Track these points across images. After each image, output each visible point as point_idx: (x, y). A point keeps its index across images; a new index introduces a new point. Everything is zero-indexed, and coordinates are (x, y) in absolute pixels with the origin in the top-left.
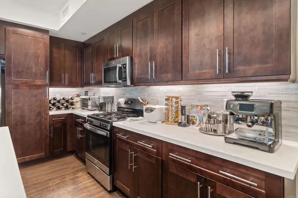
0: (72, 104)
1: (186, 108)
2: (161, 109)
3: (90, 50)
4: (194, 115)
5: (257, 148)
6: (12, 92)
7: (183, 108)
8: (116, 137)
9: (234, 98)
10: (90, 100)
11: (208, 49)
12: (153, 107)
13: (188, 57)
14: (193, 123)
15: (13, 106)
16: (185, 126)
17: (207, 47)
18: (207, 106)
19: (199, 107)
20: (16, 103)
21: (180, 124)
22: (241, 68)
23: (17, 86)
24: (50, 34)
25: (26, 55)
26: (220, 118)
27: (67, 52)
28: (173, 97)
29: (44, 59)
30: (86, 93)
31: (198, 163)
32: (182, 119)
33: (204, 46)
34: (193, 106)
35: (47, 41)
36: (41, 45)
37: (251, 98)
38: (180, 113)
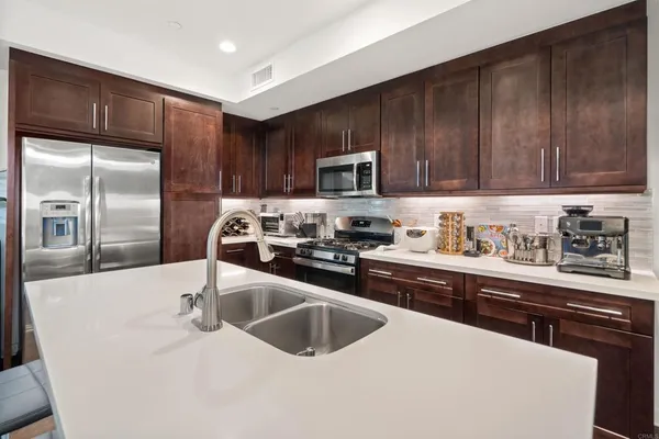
0: (245, 226)
1: (475, 230)
2: (433, 233)
3: (281, 135)
4: (487, 239)
5: (609, 276)
6: (172, 206)
7: (470, 230)
8: (367, 275)
9: (565, 214)
10: (282, 219)
11: (525, 147)
12: (422, 228)
13: (490, 157)
14: (486, 252)
15: (172, 229)
16: (476, 255)
17: (523, 144)
18: (515, 226)
19: (495, 229)
20: (177, 224)
21: (467, 253)
22: (580, 175)
23: (178, 196)
24: (224, 110)
25: (191, 143)
26: (536, 243)
27: (240, 138)
28: (453, 214)
29: (214, 150)
30: (264, 208)
31: (531, 299)
32: (469, 245)
33: (518, 142)
34: (484, 228)
35: (220, 120)
36: (211, 127)
37: (590, 214)
38: (464, 237)
